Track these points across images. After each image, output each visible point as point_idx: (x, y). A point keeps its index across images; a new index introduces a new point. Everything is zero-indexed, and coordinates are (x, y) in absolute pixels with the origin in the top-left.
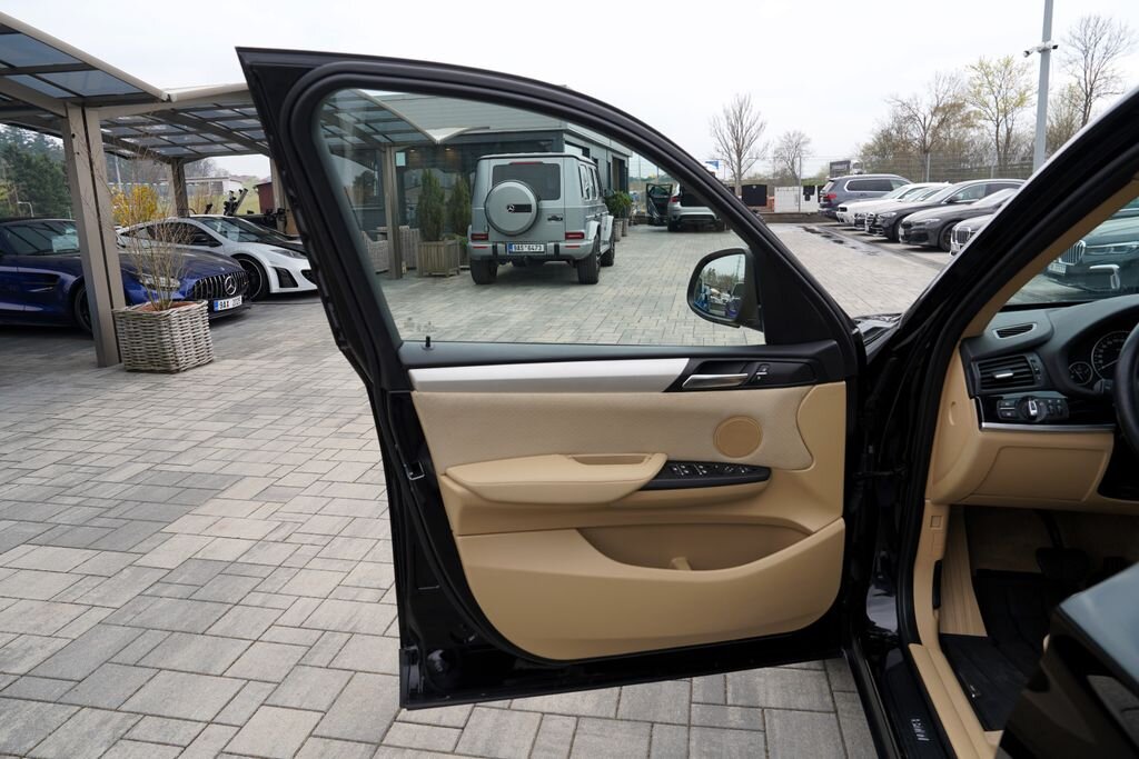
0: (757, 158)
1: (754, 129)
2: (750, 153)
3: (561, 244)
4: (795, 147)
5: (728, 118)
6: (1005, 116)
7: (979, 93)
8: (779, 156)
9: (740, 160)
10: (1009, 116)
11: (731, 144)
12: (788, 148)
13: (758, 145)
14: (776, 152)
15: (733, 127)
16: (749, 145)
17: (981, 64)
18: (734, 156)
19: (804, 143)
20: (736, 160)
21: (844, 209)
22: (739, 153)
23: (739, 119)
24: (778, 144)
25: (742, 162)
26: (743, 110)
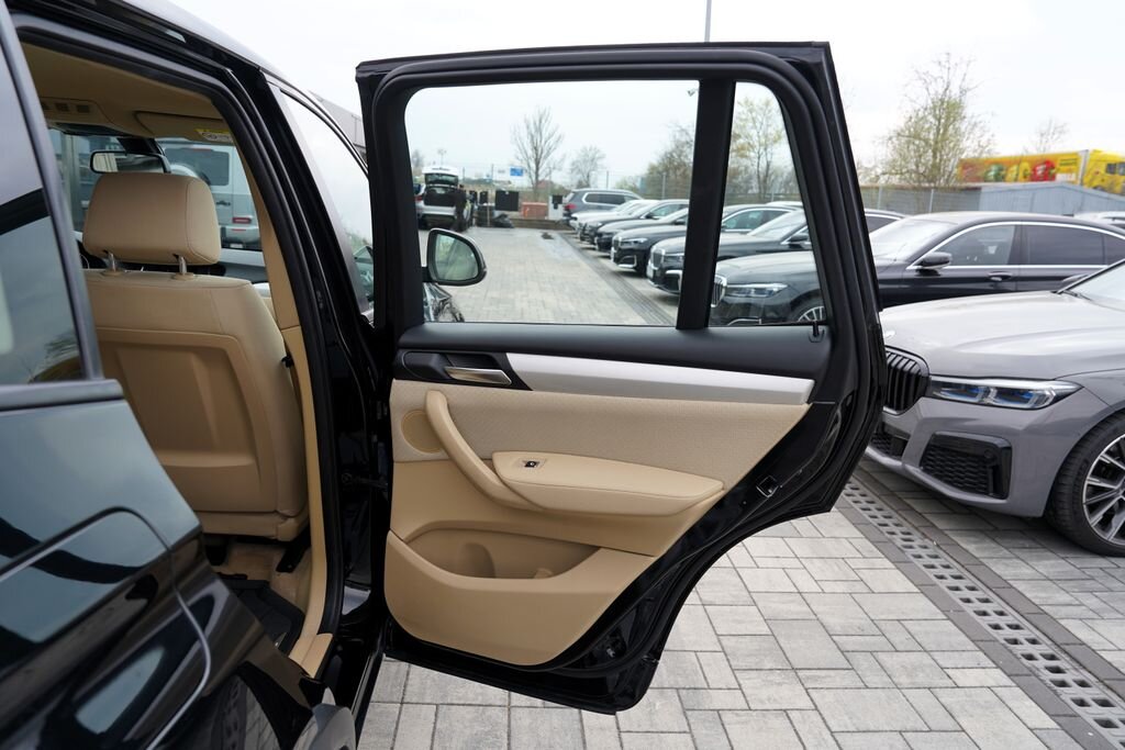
0: (554, 168)
1: (552, 141)
2: (548, 164)
3: (227, 227)
4: (590, 161)
5: (528, 127)
6: (765, 149)
7: (744, 126)
8: (575, 168)
9: (537, 169)
10: (769, 150)
11: (530, 152)
12: (585, 161)
13: (555, 156)
14: (573, 164)
15: (532, 137)
16: (548, 154)
17: (746, 102)
18: (533, 165)
19: (599, 158)
20: (534, 169)
21: (576, 219)
22: (537, 163)
23: (539, 130)
24: (574, 157)
25: (540, 171)
26: (543, 121)
